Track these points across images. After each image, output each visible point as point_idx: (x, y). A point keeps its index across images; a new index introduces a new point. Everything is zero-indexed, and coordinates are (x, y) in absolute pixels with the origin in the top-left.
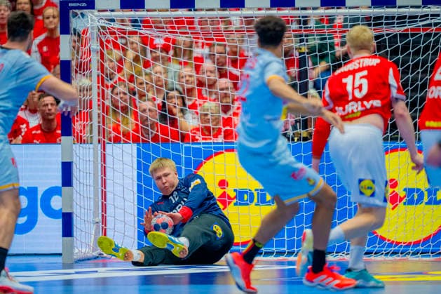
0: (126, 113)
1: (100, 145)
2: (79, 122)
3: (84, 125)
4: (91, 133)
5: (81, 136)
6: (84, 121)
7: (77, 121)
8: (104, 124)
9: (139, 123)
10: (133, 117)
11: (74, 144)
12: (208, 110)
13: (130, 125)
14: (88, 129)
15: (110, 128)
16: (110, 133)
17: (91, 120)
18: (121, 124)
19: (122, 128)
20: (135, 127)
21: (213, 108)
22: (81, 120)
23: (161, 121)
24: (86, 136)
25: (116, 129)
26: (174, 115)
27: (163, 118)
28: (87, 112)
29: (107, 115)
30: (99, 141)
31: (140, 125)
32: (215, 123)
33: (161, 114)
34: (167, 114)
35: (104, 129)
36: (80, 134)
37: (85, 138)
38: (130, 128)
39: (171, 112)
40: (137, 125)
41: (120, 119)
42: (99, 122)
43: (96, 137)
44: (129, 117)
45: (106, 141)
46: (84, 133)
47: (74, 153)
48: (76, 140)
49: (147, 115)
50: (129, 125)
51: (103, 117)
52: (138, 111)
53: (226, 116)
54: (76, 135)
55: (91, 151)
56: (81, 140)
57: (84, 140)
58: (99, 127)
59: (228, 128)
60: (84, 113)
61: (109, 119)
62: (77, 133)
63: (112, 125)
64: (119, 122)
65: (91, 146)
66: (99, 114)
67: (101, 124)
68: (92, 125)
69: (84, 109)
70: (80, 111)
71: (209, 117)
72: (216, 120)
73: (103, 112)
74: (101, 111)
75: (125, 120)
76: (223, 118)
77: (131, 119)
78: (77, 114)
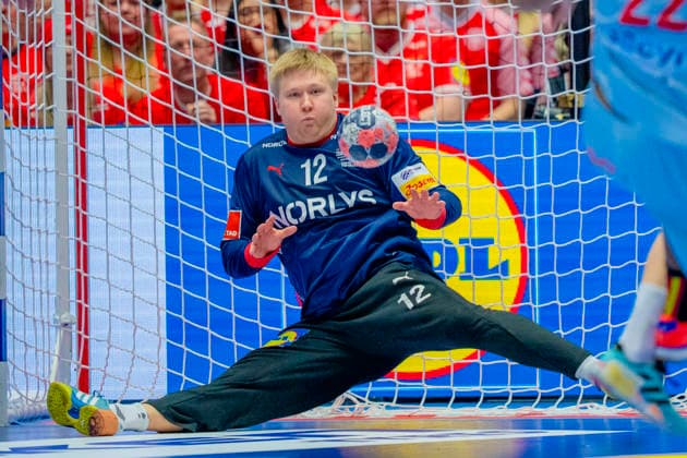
0: (138, 51)
1: (71, 131)
2: (20, 74)
3: (32, 81)
4: (50, 101)
5: (24, 110)
6: (32, 72)
7: (15, 71)
8: (81, 80)
9: (170, 76)
10: (154, 59)
11: (8, 128)
12: (341, 42)
13: (147, 80)
14: (40, 91)
15: (96, 89)
16: (97, 100)
17: (49, 70)
18: (123, 77)
19: (128, 87)
20: (158, 86)
21: (355, 37)
22: (24, 70)
23: (223, 70)
24: (37, 107)
25: (112, 90)
26: (255, 54)
27: (229, 62)
28: (40, 50)
29: (88, 55)
30: (70, 122)
31: (172, 80)
32: (359, 75)
33: (225, 51)
34: (240, 52)
35: (81, 91)
36: (21, 104)
37: (35, 115)
38: (147, 89)
39: (249, 48)
40: (164, 80)
41: (123, 66)
42: (69, 74)
43: (61, 110)
44: (144, 61)
45: (88, 120)
46: (32, 103)
47: (8, 151)
48: (11, 118)
49: (189, 54)
50: (143, 80)
51: (80, 60)
52: (167, 44)
53: (386, 59)
54: (11, 105)
55: (51, 146)
56: (22, 119)
57: (33, 121)
58: (69, 84)
59: (392, 86)
60: (32, 50)
61: (95, 66)
62: (15, 101)
63: (101, 82)
64: (120, 72)
65: (50, 133)
66: (68, 55)
67: (75, 79)
68: (50, 81)
69: (31, 41)
70: (22, 46)
71: (345, 59)
72: (363, 68)
73: (80, 47)
74: (74, 46)
75: (136, 67)
76: (379, 63)
77: (150, 67)
78: (14, 54)
